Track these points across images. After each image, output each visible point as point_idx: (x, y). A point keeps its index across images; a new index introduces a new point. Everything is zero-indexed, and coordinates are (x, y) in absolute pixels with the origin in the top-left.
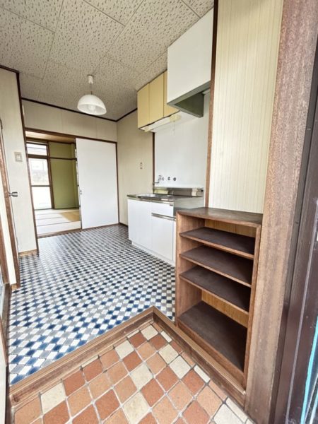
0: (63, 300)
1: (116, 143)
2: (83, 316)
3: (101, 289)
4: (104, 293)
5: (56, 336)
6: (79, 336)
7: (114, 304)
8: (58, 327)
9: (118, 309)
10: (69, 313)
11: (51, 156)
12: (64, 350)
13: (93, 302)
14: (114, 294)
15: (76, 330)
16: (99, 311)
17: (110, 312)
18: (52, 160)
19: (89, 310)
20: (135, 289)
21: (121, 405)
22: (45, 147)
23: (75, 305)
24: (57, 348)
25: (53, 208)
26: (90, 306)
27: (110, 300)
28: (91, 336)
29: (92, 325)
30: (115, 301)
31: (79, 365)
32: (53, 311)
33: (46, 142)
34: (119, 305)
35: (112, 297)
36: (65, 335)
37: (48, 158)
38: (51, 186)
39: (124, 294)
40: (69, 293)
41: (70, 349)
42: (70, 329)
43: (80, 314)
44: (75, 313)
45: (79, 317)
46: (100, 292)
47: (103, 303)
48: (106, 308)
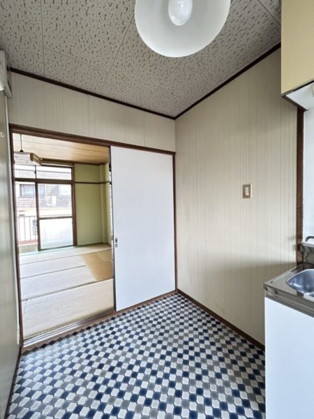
1: (173, 154)
11: (76, 181)
18: (77, 185)
22: (70, 170)
25: (75, 244)
33: (71, 164)
37: (72, 182)
38: (74, 217)
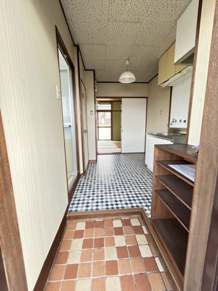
0: (98, 187)
1: (147, 98)
2: (103, 197)
3: (117, 188)
4: (118, 190)
5: (89, 201)
6: (97, 206)
7: (120, 198)
8: (91, 198)
9: (121, 201)
10: (98, 194)
11: (113, 110)
12: (89, 208)
13: (110, 193)
14: (123, 192)
15: (97, 202)
16: (111, 198)
17: (116, 201)
18: (113, 112)
19: (106, 196)
20: (136, 194)
21: (105, 247)
22: (110, 105)
23: (102, 191)
24: (87, 206)
25: (112, 139)
26: (108, 194)
27: (119, 195)
28: (102, 208)
29: (105, 204)
30: (122, 196)
31: (94, 219)
32: (92, 190)
33: (111, 102)
34: (122, 199)
35: (121, 194)
36: (92, 203)
37: (111, 111)
38: (112, 127)
39: (128, 195)
40: (102, 185)
41: (92, 210)
42: (95, 201)
43: (102, 196)
44: (100, 195)
45: (101, 197)
46: (116, 189)
47: (115, 195)
48: (115, 198)
